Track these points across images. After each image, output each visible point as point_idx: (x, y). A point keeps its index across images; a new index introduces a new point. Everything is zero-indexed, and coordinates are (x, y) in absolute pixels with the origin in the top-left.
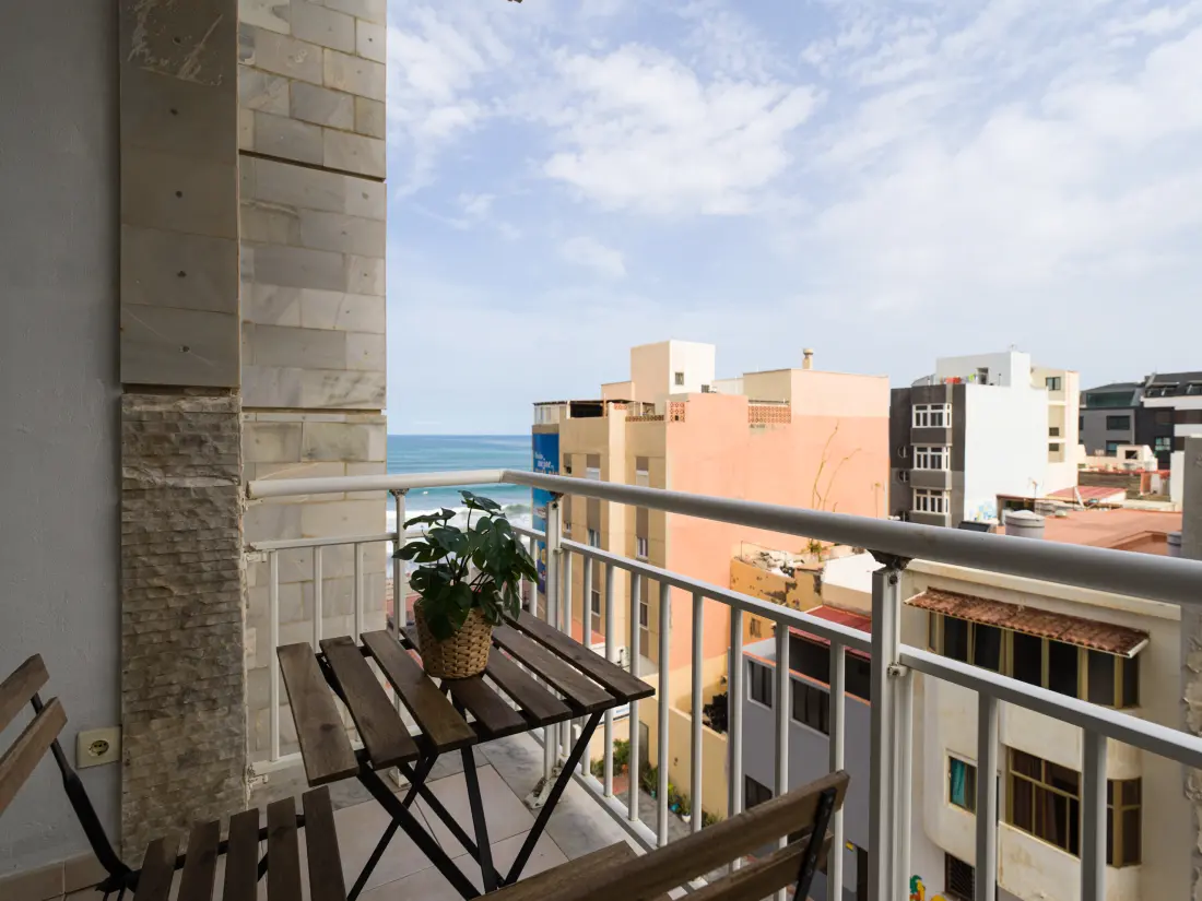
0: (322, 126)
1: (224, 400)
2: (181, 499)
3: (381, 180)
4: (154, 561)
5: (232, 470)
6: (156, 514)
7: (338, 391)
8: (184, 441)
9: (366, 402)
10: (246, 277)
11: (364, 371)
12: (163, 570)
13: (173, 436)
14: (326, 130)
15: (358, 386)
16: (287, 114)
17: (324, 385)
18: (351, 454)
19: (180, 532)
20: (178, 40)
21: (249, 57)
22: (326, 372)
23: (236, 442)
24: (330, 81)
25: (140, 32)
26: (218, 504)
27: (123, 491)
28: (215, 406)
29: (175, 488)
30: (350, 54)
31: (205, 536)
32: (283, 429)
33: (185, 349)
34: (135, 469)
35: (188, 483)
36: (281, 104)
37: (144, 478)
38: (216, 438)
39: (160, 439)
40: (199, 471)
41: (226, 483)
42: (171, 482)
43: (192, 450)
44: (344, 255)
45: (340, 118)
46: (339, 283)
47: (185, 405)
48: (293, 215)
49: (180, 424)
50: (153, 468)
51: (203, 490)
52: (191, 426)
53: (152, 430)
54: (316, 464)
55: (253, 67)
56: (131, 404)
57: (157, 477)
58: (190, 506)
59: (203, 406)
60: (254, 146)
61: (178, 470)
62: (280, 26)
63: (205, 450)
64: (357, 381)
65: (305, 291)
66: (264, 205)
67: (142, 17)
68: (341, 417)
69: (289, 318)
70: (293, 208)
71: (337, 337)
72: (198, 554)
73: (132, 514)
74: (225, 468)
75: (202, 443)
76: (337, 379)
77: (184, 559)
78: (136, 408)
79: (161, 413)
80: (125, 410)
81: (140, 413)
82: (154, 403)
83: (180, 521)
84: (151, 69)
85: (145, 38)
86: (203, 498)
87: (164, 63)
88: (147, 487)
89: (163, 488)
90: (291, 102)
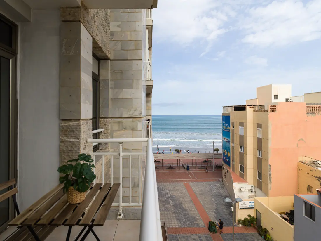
0: (128, 50)
1: (78, 122)
2: (70, 144)
3: (141, 60)
4: (65, 156)
5: (79, 138)
6: (66, 146)
7: (131, 113)
8: (71, 131)
9: (137, 115)
10: (111, 88)
11: (137, 108)
12: (66, 158)
13: (69, 130)
14: (129, 51)
15: (135, 112)
16: (120, 49)
17: (128, 112)
18: (134, 129)
19: (70, 151)
20: (70, 47)
21: (113, 38)
22: (128, 109)
23: (80, 131)
24: (129, 39)
25: (64, 47)
26: (76, 145)
27: (62, 141)
28: (76, 124)
29: (69, 141)
30: (134, 31)
31: (74, 152)
32: (119, 122)
33: (71, 111)
34: (62, 137)
35: (71, 140)
36: (119, 47)
37: (63, 139)
38: (77, 131)
39: (67, 131)
40: (73, 138)
41: (78, 140)
42: (68, 140)
43: (72, 133)
44: (132, 80)
45: (132, 47)
46: (131, 86)
47: (71, 123)
48: (121, 72)
49: (70, 127)
50: (65, 137)
51: (74, 142)
52: (72, 128)
53: (65, 128)
54: (126, 131)
55: (113, 40)
56: (62, 123)
57: (66, 139)
58: (72, 145)
59: (74, 124)
60: (114, 58)
61: (69, 137)
62: (119, 29)
63: (74, 134)
64: (135, 111)
65: (124, 90)
66: (116, 71)
67: (64, 44)
68: (131, 119)
69: (120, 97)
70: (121, 71)
71: (131, 100)
72: (73, 155)
73: (61, 146)
74: (78, 137)
75: (73, 131)
76: (131, 110)
77: (70, 156)
78: (63, 124)
79: (66, 125)
80: (61, 125)
81: (63, 125)
82: (65, 123)
83: (70, 148)
84: (65, 54)
85: (64, 48)
86: (74, 144)
87: (68, 52)
88: (64, 141)
89: (67, 141)
90: (121, 46)
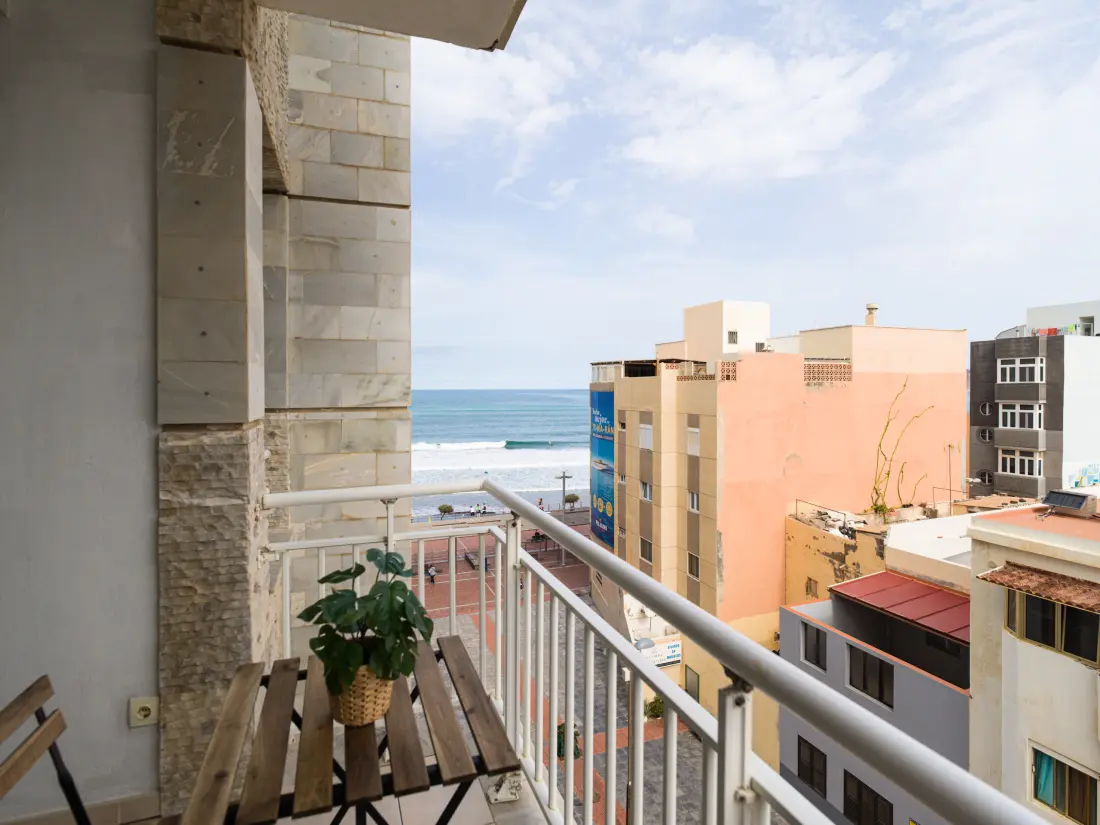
0: (358, 167)
1: (236, 434)
2: (204, 516)
3: (406, 207)
4: (183, 566)
5: (242, 492)
6: (185, 529)
7: (373, 392)
8: (206, 469)
9: (394, 400)
10: (295, 300)
11: (393, 374)
12: (188, 573)
13: (197, 465)
14: (361, 170)
15: (387, 386)
16: (328, 161)
17: (359, 387)
18: (383, 446)
19: (203, 543)
20: (200, 145)
21: (299, 117)
22: (362, 376)
23: (246, 467)
24: (363, 128)
25: (172, 143)
26: (232, 519)
27: (162, 510)
28: (228, 439)
29: (199, 507)
30: (380, 102)
31: (221, 546)
32: (327, 425)
33: (207, 394)
34: (169, 492)
35: (210, 502)
36: (324, 153)
37: (175, 499)
38: (231, 465)
39: (187, 468)
40: (218, 492)
41: (239, 502)
42: (196, 501)
43: (212, 476)
44: (375, 275)
45: (373, 158)
46: (370, 299)
47: (206, 439)
48: (334, 245)
49: (203, 455)
50: (183, 491)
51: (218, 509)
52: (210, 457)
53: (181, 460)
54: (353, 455)
55: (302, 125)
56: (166, 440)
57: (185, 498)
58: (211, 521)
59: (220, 439)
60: (303, 191)
61: (201, 492)
62: (324, 87)
63: (222, 476)
64: (385, 384)
65: (344, 309)
66: (311, 239)
67: (174, 131)
68: (373, 414)
69: (331, 333)
70: (333, 239)
71: (370, 345)
72: (216, 560)
73: (166, 528)
74: (237, 489)
75: (218, 469)
76: (370, 382)
77: (205, 564)
78: (170, 444)
79: (187, 447)
80: (162, 445)
81: (173, 447)
82: (183, 439)
83: (202, 534)
84: (180, 171)
85: (175, 148)
86: (220, 515)
87: (190, 164)
88: (178, 506)
89: (190, 507)
90: (332, 150)
